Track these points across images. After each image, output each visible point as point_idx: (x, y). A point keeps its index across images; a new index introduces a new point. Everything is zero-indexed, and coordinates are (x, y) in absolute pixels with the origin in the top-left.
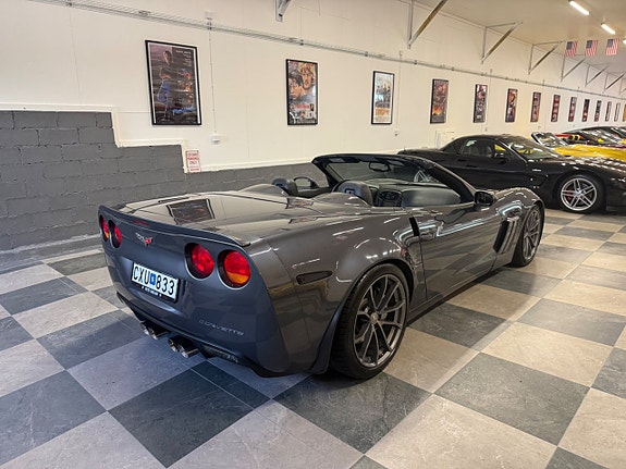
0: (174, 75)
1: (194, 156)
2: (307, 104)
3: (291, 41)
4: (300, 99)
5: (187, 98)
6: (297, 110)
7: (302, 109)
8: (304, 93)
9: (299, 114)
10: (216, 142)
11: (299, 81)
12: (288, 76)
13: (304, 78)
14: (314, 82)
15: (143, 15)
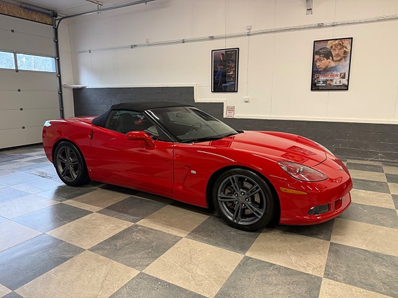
0: (225, 66)
1: (232, 109)
2: (335, 73)
3: (320, 26)
4: (327, 70)
5: (231, 77)
6: (322, 78)
7: (329, 78)
8: (333, 64)
9: (325, 82)
10: (246, 102)
11: (328, 55)
12: (315, 53)
13: (334, 53)
14: (347, 55)
15: (212, 38)
